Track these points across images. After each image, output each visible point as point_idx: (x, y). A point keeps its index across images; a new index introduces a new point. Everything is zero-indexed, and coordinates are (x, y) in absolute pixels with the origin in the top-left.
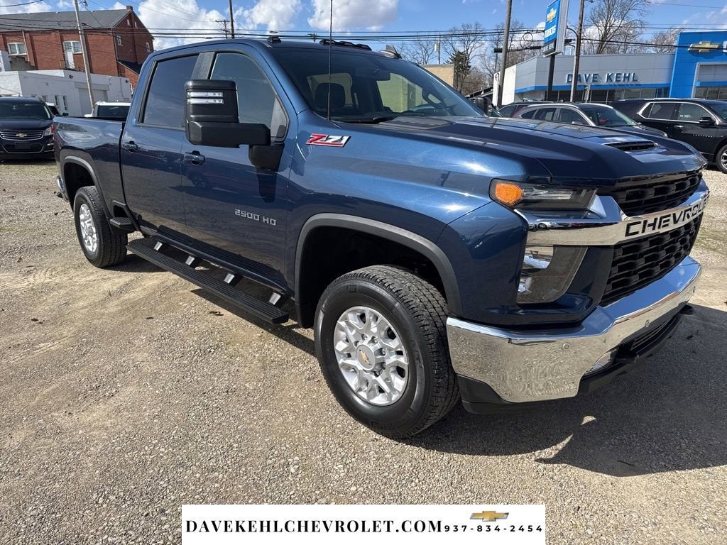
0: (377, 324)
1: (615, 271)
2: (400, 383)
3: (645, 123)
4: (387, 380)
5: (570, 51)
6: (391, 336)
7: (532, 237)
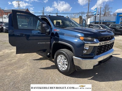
0: (63, 57)
1: (98, 50)
2: (66, 66)
3: (111, 28)
4: (65, 66)
5: (99, 16)
6: (65, 59)
7: (85, 45)
